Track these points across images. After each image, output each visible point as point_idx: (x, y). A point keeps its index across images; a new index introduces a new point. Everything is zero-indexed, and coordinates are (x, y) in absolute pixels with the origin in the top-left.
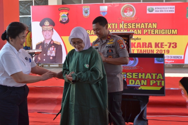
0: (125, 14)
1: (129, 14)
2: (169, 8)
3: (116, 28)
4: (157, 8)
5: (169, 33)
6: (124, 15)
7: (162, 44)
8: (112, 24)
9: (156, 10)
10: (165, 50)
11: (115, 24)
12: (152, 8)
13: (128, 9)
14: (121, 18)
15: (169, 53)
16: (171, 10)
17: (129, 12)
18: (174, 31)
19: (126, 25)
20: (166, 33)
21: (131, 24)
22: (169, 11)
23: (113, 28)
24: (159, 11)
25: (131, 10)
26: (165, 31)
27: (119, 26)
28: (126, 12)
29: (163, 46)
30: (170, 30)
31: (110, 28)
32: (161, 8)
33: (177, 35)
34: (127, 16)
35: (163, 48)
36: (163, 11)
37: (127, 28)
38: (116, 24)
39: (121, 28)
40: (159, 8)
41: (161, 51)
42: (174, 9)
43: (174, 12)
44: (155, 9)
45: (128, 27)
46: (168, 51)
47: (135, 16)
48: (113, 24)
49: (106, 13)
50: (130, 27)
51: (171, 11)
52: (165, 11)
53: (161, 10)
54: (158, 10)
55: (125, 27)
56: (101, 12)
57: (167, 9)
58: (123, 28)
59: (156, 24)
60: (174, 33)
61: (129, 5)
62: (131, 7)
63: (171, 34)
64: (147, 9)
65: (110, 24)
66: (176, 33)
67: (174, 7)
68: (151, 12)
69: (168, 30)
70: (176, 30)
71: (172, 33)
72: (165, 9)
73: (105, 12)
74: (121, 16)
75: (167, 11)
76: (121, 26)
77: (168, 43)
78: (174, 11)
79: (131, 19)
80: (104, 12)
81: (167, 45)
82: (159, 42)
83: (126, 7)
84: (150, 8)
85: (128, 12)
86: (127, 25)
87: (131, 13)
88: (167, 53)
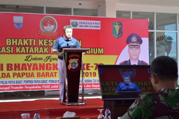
0: (45, 28)
1: (50, 28)
2: (94, 24)
3: (34, 44)
4: (82, 22)
5: (95, 52)
6: (43, 28)
7: (88, 65)
8: (29, 40)
9: (81, 25)
10: (91, 73)
11: (32, 40)
12: (76, 22)
13: (49, 22)
14: (40, 32)
15: (95, 76)
16: (96, 25)
17: (50, 25)
18: (101, 50)
19: (46, 41)
20: (92, 53)
21: (52, 41)
22: (95, 27)
23: (31, 44)
24: (84, 26)
25: (52, 23)
26: (91, 50)
27: (37, 42)
28: (46, 26)
29: (89, 68)
30: (96, 49)
31: (27, 45)
32: (86, 23)
33: (103, 54)
34: (48, 30)
35: (90, 69)
36: (88, 26)
37: (47, 45)
38: (34, 40)
39: (40, 45)
40: (83, 23)
41: (87, 73)
42: (100, 24)
43: (99, 29)
44: (79, 23)
45: (49, 44)
46: (94, 73)
47: (57, 31)
48: (31, 40)
49: (21, 26)
50: (51, 44)
51: (97, 27)
52: (90, 26)
53: (86, 25)
54: (82, 25)
55: (45, 45)
56: (15, 23)
57: (93, 24)
58: (42, 45)
59: (81, 41)
60: (101, 53)
61: (50, 17)
62: (52, 20)
63: (97, 54)
64: (71, 23)
65: (27, 40)
66: (103, 53)
67: (99, 22)
68: (75, 27)
69: (94, 49)
70: (102, 49)
71: (99, 53)
72: (90, 24)
73: (20, 23)
74: (40, 30)
75: (93, 27)
76: (40, 42)
77: (95, 64)
78: (99, 27)
79: (52, 34)
80: (18, 24)
81: (93, 67)
82: (84, 63)
83: (46, 20)
84: (74, 22)
85: (48, 26)
86: (48, 41)
87: (53, 27)
88: (93, 76)
